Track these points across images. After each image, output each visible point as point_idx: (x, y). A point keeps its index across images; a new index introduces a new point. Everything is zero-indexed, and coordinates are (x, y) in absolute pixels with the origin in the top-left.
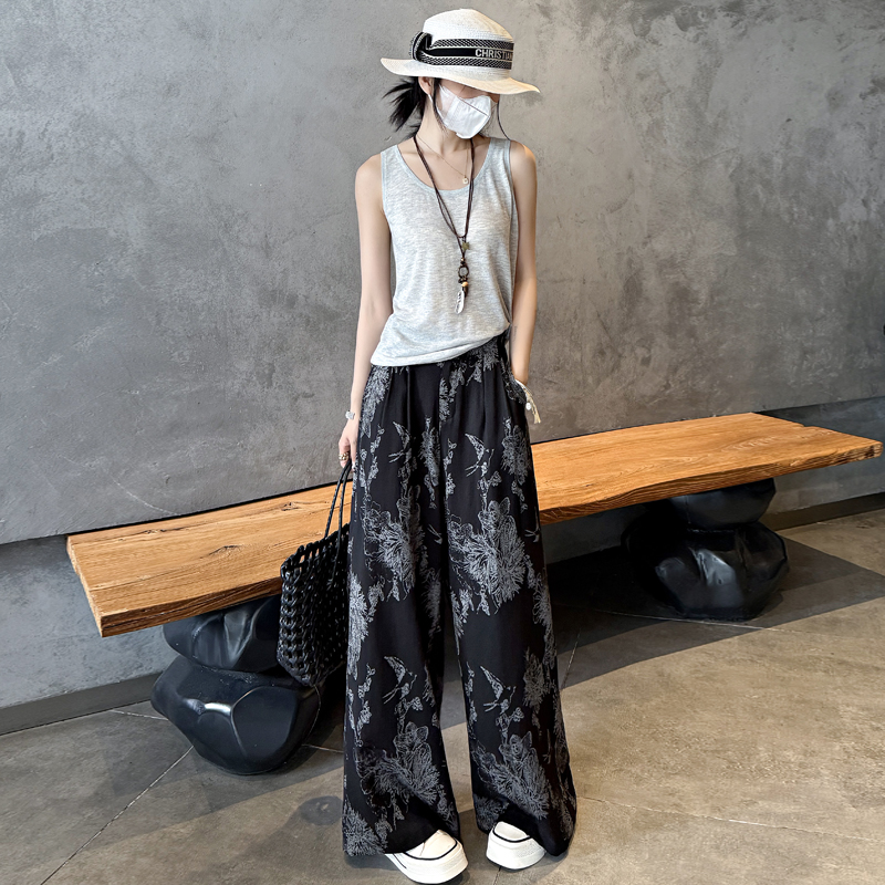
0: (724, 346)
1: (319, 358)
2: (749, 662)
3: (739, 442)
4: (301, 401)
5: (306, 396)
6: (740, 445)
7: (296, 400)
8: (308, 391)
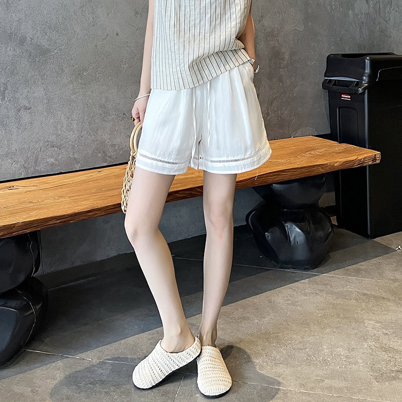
0: (296, 89)
1: (35, 82)
2: (315, 294)
3: (307, 152)
4: (22, 112)
5: (26, 108)
6: (307, 153)
7: (19, 111)
8: (27, 105)
